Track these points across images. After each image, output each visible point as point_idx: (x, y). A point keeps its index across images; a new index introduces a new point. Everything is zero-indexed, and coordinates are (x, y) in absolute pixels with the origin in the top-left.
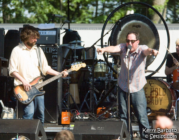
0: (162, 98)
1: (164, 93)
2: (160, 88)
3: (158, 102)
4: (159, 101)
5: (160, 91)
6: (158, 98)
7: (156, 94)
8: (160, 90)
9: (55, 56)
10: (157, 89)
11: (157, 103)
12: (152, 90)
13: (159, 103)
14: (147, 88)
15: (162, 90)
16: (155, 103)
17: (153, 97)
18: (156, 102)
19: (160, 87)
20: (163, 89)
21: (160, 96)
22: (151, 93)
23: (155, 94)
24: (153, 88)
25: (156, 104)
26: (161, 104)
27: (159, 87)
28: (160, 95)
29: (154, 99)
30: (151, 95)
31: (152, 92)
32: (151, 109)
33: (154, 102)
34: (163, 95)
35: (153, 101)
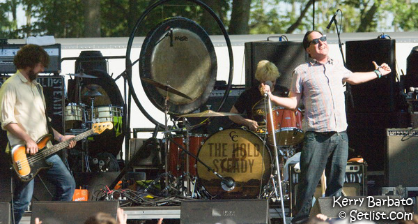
0: (253, 160)
1: (257, 151)
2: (249, 145)
3: (246, 168)
4: (249, 166)
5: (249, 148)
6: (246, 162)
7: (243, 154)
8: (249, 146)
9: (58, 93)
10: (245, 145)
11: (244, 170)
12: (236, 147)
13: (249, 169)
14: (226, 144)
15: (252, 146)
16: (240, 170)
17: (238, 160)
18: (242, 168)
19: (249, 142)
20: (255, 145)
21: (250, 158)
22: (234, 152)
23: (241, 154)
24: (238, 144)
25: (242, 172)
26: (251, 171)
27: (247, 142)
28: (249, 156)
29: (240, 162)
30: (234, 155)
31: (235, 150)
32: (234, 181)
33: (240, 167)
34: (255, 156)
35: (238, 166)
